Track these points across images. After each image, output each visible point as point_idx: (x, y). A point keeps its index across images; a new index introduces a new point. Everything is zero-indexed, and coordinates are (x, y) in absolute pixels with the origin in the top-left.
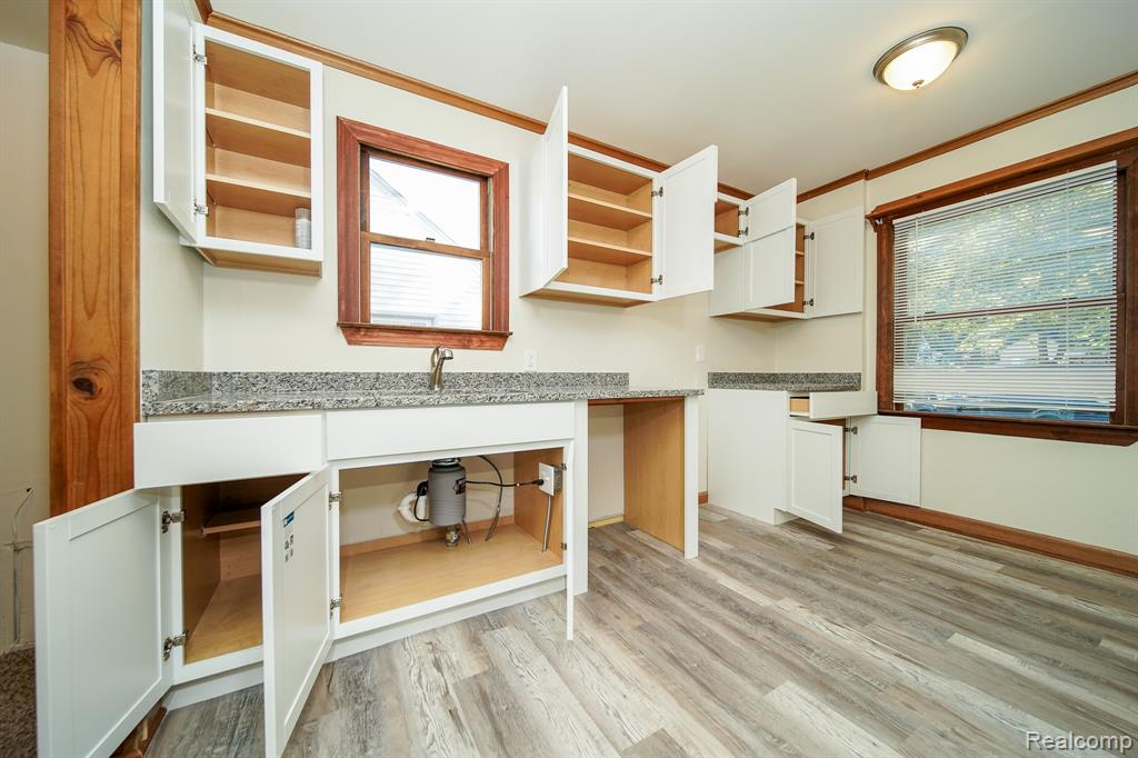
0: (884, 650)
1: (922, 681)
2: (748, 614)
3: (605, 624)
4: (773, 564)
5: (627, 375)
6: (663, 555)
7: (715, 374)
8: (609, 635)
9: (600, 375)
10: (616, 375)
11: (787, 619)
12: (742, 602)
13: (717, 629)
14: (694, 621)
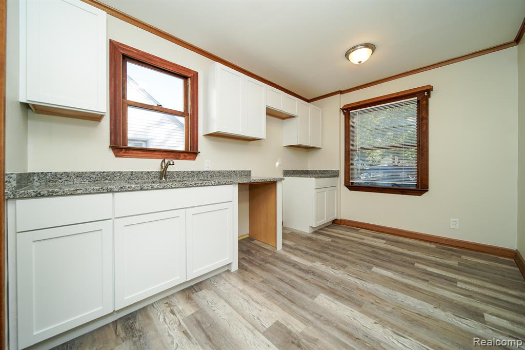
0: (352, 276)
1: (365, 286)
2: (304, 270)
3: (248, 282)
4: (310, 249)
5: (251, 171)
6: (268, 250)
7: (285, 171)
8: (250, 287)
9: (239, 172)
10: (246, 171)
11: (318, 270)
12: (301, 266)
13: (293, 277)
14: (284, 276)
